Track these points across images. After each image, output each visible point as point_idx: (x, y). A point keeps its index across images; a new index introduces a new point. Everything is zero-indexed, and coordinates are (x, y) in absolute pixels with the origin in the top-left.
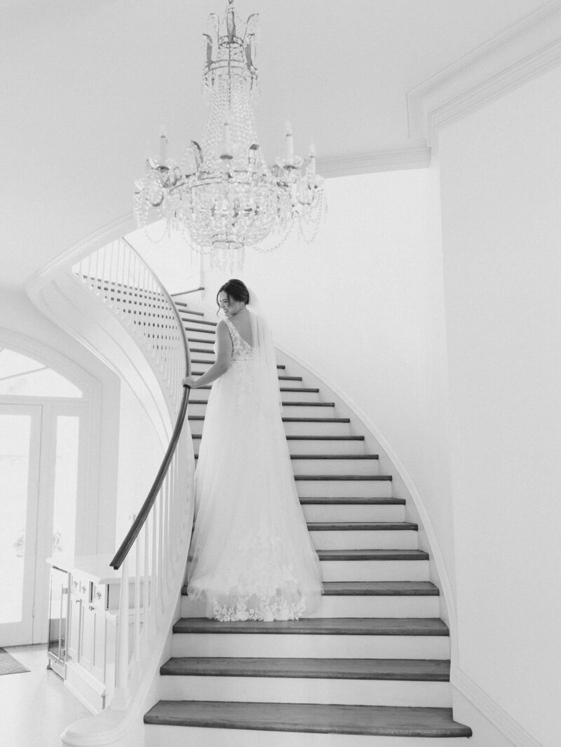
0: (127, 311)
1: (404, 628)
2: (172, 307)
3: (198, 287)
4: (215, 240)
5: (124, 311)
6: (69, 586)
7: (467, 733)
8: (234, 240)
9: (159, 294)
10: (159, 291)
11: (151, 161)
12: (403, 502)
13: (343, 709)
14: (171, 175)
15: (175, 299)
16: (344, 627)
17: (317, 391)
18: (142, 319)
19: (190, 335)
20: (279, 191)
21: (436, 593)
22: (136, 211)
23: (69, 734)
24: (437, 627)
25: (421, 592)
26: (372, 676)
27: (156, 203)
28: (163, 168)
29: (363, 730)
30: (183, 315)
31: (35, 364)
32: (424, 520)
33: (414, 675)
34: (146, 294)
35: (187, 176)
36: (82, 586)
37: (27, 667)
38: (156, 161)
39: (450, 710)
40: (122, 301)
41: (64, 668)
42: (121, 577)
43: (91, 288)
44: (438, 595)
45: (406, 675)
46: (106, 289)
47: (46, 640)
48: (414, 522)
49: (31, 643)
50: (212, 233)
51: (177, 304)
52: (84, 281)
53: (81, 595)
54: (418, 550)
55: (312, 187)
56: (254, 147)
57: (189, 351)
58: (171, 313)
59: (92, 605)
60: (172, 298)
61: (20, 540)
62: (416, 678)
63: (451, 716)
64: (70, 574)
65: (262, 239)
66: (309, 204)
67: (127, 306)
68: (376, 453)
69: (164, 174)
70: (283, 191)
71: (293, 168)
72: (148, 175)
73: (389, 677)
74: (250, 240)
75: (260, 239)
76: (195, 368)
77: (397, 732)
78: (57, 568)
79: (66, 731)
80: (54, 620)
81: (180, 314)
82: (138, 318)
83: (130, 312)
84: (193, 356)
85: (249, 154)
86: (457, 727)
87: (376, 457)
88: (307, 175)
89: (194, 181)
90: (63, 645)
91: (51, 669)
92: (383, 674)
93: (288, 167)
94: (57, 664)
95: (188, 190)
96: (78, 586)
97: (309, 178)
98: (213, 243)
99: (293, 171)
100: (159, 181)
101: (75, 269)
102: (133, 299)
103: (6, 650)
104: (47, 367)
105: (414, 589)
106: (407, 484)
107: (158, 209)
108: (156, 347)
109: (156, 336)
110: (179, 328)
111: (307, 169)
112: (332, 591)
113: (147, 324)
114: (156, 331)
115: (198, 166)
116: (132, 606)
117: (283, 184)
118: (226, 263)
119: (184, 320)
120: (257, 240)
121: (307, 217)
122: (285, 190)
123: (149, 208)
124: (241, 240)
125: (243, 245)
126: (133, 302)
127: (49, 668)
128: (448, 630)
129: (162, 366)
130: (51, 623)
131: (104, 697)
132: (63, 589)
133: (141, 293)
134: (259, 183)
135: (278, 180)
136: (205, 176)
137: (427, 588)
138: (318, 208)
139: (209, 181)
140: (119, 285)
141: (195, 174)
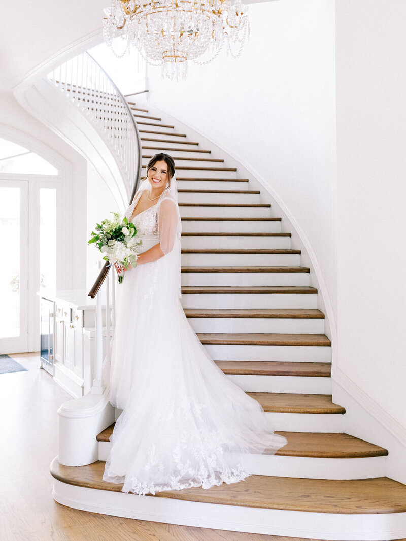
0: (90, 109)
1: (298, 341)
2: (126, 106)
3: (144, 90)
4: (164, 56)
5: (88, 108)
6: (55, 312)
7: (342, 411)
8: (180, 55)
9: (115, 96)
10: (115, 93)
12: (299, 253)
13: (255, 395)
14: (132, 5)
15: (128, 99)
16: (256, 340)
17: (235, 170)
18: (103, 115)
19: (140, 127)
20: (214, 17)
21: (322, 316)
22: (105, 32)
23: (63, 410)
24: (322, 340)
25: (312, 316)
26: (275, 373)
27: (119, 26)
29: (269, 409)
30: (134, 112)
31: (20, 149)
32: (315, 266)
33: (305, 372)
34: (105, 95)
35: (144, 6)
36: (64, 311)
37: (26, 368)
39: (331, 396)
40: (86, 101)
41: (53, 368)
42: (96, 304)
43: (63, 90)
44: (324, 318)
45: (300, 372)
46: (74, 92)
47: (39, 350)
48: (307, 267)
49: (27, 352)
50: (162, 50)
51: (129, 103)
52: (57, 85)
53: (63, 317)
54: (309, 287)
55: (239, 14)
57: (140, 140)
58: (125, 111)
59: (72, 324)
60: (125, 98)
61: (14, 280)
62: (306, 374)
63: (331, 400)
64: (55, 303)
65: (200, 54)
66: (236, 27)
67: (91, 105)
68: (279, 217)
70: (217, 17)
72: (114, 5)
73: (287, 374)
74: (191, 56)
75: (199, 54)
76: (145, 152)
77: (292, 410)
78: (45, 299)
79: (61, 407)
80: (44, 336)
81: (132, 111)
82: (99, 114)
83: (93, 109)
84: (143, 143)
86: (334, 407)
87: (280, 220)
88: (235, 5)
89: (150, 9)
90: (51, 353)
91: (43, 369)
92: (284, 372)
94: (47, 366)
95: (145, 16)
96: (61, 311)
97: (237, 7)
98: (164, 58)
99: (225, 1)
100: (123, 9)
101: (50, 76)
102: (95, 99)
103: (9, 356)
104: (31, 152)
105: (306, 314)
106: (302, 239)
107: (121, 31)
108: (113, 137)
109: (113, 128)
110: (131, 121)
112: (247, 315)
113: (106, 119)
114: (114, 124)
116: (104, 326)
117: (216, 12)
118: (173, 74)
119: (135, 116)
120: (196, 55)
121: (234, 37)
122: (219, 17)
123: (115, 31)
124: (185, 55)
125: (186, 60)
126: (95, 102)
127: (42, 369)
128: (330, 343)
129: (119, 151)
130: (42, 338)
131: (83, 388)
132: (50, 314)
133: (101, 95)
134: (199, 11)
135: (214, 8)
136: (158, 5)
137: (316, 313)
138: (243, 30)
139: (161, 9)
140: (84, 88)
141: (150, 4)
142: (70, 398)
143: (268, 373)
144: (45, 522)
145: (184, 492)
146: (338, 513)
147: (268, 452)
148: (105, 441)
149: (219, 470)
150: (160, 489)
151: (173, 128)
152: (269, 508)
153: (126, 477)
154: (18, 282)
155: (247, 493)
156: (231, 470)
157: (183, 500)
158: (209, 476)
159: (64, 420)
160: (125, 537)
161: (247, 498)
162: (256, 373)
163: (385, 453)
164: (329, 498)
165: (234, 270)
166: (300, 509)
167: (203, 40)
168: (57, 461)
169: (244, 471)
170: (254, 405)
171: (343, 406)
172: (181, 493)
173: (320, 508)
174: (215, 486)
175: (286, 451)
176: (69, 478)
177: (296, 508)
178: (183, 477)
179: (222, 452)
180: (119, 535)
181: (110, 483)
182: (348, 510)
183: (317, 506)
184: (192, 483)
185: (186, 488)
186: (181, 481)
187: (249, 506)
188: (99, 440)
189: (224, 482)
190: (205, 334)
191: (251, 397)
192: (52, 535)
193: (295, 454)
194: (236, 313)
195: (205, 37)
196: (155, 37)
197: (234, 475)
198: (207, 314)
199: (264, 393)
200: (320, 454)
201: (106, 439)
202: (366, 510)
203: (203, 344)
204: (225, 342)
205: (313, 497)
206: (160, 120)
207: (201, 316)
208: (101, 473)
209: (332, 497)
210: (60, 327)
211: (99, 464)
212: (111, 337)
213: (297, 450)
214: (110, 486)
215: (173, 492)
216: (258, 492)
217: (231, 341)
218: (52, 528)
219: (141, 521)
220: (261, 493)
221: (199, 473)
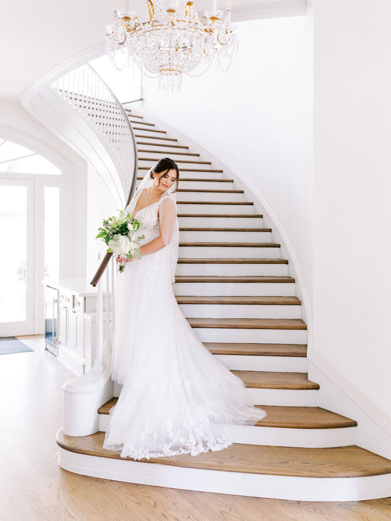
0: (91, 115)
2: (123, 113)
3: (139, 98)
4: (161, 70)
5: (89, 115)
6: (58, 298)
7: (317, 387)
8: (175, 69)
9: (113, 104)
10: (114, 101)
11: (118, 12)
12: (279, 246)
14: (132, 23)
15: (125, 107)
17: (222, 172)
18: (102, 120)
19: (136, 132)
20: (206, 34)
21: (299, 303)
22: (108, 48)
23: (68, 386)
24: (299, 324)
25: (290, 303)
27: (120, 42)
28: (127, 18)
29: (252, 385)
30: (131, 119)
31: (27, 151)
32: (293, 258)
33: (283, 353)
34: (104, 103)
35: (144, 24)
36: (67, 298)
37: (33, 349)
38: (122, 13)
39: (306, 374)
40: (87, 108)
41: (57, 349)
42: (97, 292)
43: (66, 98)
44: (301, 304)
45: (279, 353)
46: (76, 99)
47: (44, 333)
48: (286, 259)
49: (33, 334)
50: (159, 64)
51: (126, 110)
52: (60, 93)
53: (66, 303)
54: (288, 277)
55: (229, 32)
56: (189, 4)
57: (136, 143)
58: (122, 117)
59: (74, 310)
60: (122, 105)
61: (21, 269)
62: (285, 355)
63: (307, 377)
64: (58, 290)
65: (193, 68)
66: (226, 44)
67: (91, 112)
68: (261, 214)
69: (127, 22)
71: (216, 19)
72: (116, 23)
74: (185, 69)
76: (141, 155)
77: (272, 386)
78: (49, 287)
79: (66, 383)
80: (48, 320)
81: (129, 117)
82: (99, 120)
83: (93, 116)
84: (139, 147)
85: (186, 9)
86: (310, 384)
87: (261, 217)
88: (225, 24)
89: (148, 28)
90: (55, 335)
91: (48, 350)
93: (213, 18)
94: (51, 347)
95: (144, 34)
96: (64, 298)
97: (227, 26)
98: (160, 71)
99: (216, 21)
100: (124, 27)
101: (54, 85)
102: (95, 106)
103: (17, 338)
104: (36, 154)
105: (285, 301)
106: (281, 234)
107: (122, 47)
108: (112, 140)
109: (112, 133)
110: (128, 127)
111: (226, 19)
113: (105, 124)
114: (112, 129)
115: (151, 17)
116: (104, 311)
117: (208, 30)
118: (169, 85)
119: (132, 122)
120: (190, 69)
121: (224, 53)
122: (210, 34)
123: (116, 46)
124: (179, 69)
125: (181, 73)
126: (95, 109)
127: (46, 349)
128: (306, 326)
129: (116, 154)
130: (47, 322)
131: (84, 366)
132: (54, 300)
133: (101, 102)
134: (192, 29)
135: (206, 27)
136: (156, 24)
137: (293, 300)
138: (232, 47)
139: (158, 27)
140: (85, 97)
141: (149, 22)
142: (73, 376)
143: (251, 354)
144: (51, 486)
145: (176, 459)
146: (313, 477)
147: (248, 423)
148: (105, 414)
149: (206, 439)
150: (153, 456)
151: (165, 133)
152: (252, 473)
153: (124, 445)
154: (25, 272)
155: (231, 459)
156: (216, 439)
157: (175, 466)
158: (197, 444)
159: (69, 396)
160: (123, 499)
161: (232, 464)
162: (240, 353)
163: (355, 424)
164: (304, 464)
165: (220, 261)
166: (279, 473)
167: (196, 55)
168: (61, 432)
169: (227, 440)
170: (237, 381)
171: (318, 383)
172: (173, 460)
173: (297, 472)
174: (203, 453)
175: (267, 422)
176: (73, 446)
177: (276, 473)
178: (174, 445)
179: (208, 422)
180: (118, 497)
181: (110, 451)
182: (322, 475)
183: (294, 471)
184: (182, 450)
185: (177, 454)
186: (173, 449)
187: (234, 471)
188: (99, 413)
189: (210, 450)
190: (194, 319)
191: (235, 375)
192: (58, 498)
193: (275, 425)
194: (222, 300)
195: (198, 53)
196: (153, 52)
197: (218, 443)
198: (197, 301)
199: (247, 371)
200: (297, 426)
201: (106, 412)
202: (337, 475)
203: (192, 327)
204: (212, 326)
205: (291, 463)
206: (153, 125)
207: (190, 302)
208: (102, 442)
209: (307, 463)
210: (63, 312)
211: (99, 434)
212: (111, 321)
213: (277, 422)
214: (110, 453)
215: (166, 459)
216: (243, 459)
217: (218, 325)
218: (58, 491)
219: (137, 485)
220: (244, 460)
221: (189, 441)
